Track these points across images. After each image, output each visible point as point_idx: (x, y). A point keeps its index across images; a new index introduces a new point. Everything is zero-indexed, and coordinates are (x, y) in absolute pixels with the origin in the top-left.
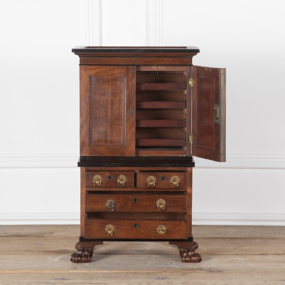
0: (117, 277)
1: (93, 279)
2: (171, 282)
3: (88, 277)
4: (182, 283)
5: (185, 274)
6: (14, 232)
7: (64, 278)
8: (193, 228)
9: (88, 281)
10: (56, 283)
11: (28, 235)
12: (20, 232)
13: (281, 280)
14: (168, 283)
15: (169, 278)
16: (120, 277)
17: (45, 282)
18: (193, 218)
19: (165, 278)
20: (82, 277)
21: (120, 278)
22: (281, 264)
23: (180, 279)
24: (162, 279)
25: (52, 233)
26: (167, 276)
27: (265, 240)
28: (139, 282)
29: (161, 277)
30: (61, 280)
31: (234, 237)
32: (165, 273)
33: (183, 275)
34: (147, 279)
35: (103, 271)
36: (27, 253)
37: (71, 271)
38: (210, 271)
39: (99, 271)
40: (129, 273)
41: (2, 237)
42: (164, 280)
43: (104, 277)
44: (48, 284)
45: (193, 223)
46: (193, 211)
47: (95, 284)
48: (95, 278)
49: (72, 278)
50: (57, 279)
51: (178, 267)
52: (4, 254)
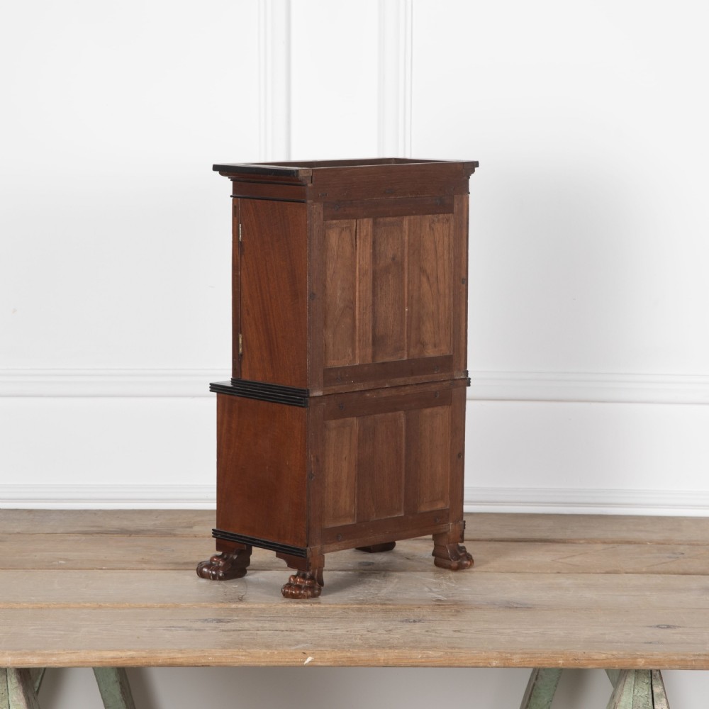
0: (325, 618)
1: (277, 622)
2: (433, 628)
3: (267, 617)
4: (455, 631)
5: (458, 611)
6: (115, 524)
7: (220, 618)
8: (467, 519)
9: (267, 625)
10: (205, 630)
11: (143, 530)
12: (126, 524)
14: (427, 631)
15: (429, 621)
16: (332, 618)
17: (183, 627)
18: (466, 498)
19: (420, 621)
20: (256, 617)
21: (331, 620)
22: (648, 593)
23: (451, 623)
24: (414, 621)
25: (191, 527)
26: (424, 616)
27: (611, 545)
28: (370, 629)
29: (413, 618)
30: (214, 622)
31: (550, 538)
32: (419, 610)
33: (456, 615)
34: (385, 621)
35: (296, 606)
36: (144, 566)
37: (234, 606)
38: (510, 606)
39: (289, 606)
40: (348, 608)
41: (91, 534)
42: (418, 625)
43: (299, 617)
44: (190, 630)
45: (467, 508)
46: (466, 485)
47: (283, 631)
48: (282, 619)
49: (236, 618)
50: (206, 620)
51: (445, 599)
52: (97, 569)
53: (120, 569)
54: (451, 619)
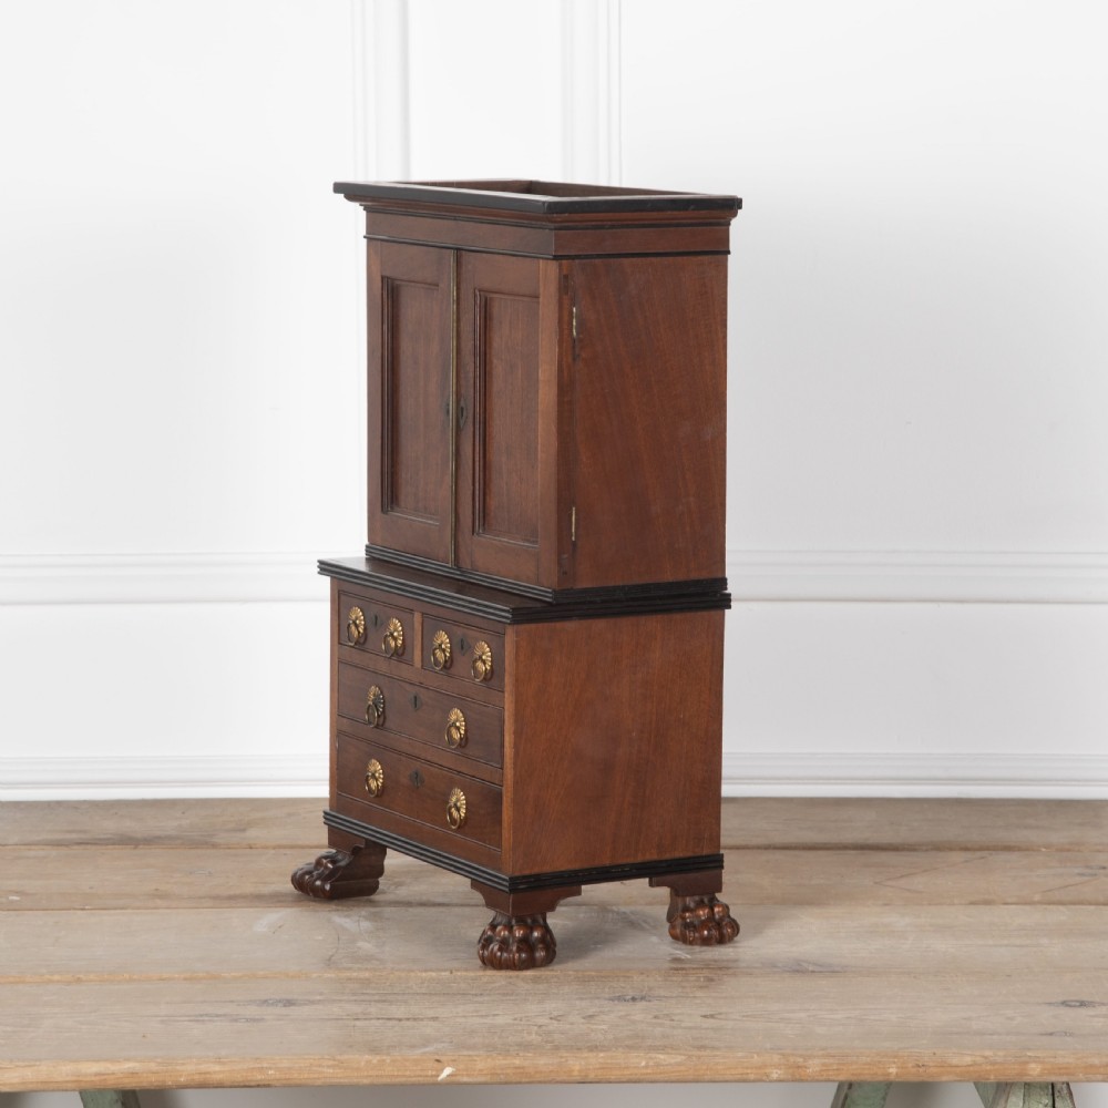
0: (476, 995)
1: (391, 1002)
2: (665, 1012)
3: (373, 995)
4: (705, 1016)
5: (712, 980)
6: (110, 826)
7: (289, 997)
8: (725, 810)
9: (373, 1009)
10: (262, 1019)
11: (159, 838)
12: (129, 826)
13: (1050, 1004)
14: (656, 1017)
15: (659, 998)
16: (489, 995)
17: (225, 1015)
18: (725, 771)
19: (643, 998)
20: (354, 994)
21: (486, 998)
22: (1044, 941)
23: (698, 1001)
24: (634, 999)
25: (244, 830)
26: (650, 989)
27: (979, 854)
28: (555, 1014)
29: (631, 994)
30: (280, 1005)
31: (871, 842)
32: (641, 977)
33: (706, 987)
34: (581, 999)
35: (424, 974)
36: (159, 902)
38: (799, 969)
41: (67, 846)
42: (641, 1005)
43: (430, 994)
44: (236, 1020)
45: (727, 790)
46: (723, 751)
47: (400, 1020)
48: (400, 998)
49: (318, 998)
50: (266, 1001)
51: (689, 957)
52: (75, 909)
53: (115, 909)
54: (699, 994)
